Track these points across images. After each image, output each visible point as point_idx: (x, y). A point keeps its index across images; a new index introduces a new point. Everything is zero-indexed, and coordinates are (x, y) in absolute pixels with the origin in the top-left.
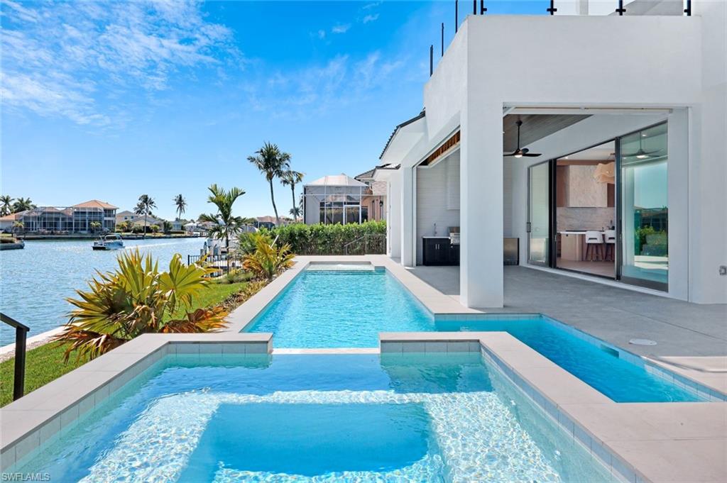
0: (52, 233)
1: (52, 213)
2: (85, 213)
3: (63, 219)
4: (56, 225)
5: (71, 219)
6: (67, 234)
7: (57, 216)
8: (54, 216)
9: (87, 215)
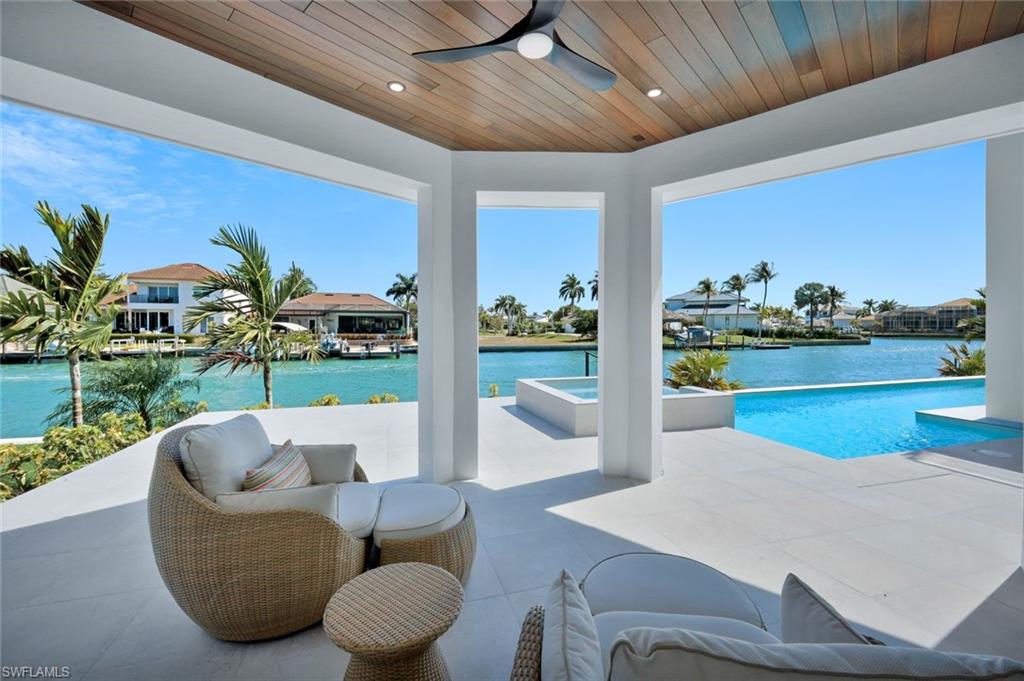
0: (912, 331)
1: (912, 313)
2: (951, 311)
3: (925, 318)
4: (917, 323)
5: (935, 317)
6: (928, 332)
7: (918, 315)
8: (914, 315)
9: (954, 314)
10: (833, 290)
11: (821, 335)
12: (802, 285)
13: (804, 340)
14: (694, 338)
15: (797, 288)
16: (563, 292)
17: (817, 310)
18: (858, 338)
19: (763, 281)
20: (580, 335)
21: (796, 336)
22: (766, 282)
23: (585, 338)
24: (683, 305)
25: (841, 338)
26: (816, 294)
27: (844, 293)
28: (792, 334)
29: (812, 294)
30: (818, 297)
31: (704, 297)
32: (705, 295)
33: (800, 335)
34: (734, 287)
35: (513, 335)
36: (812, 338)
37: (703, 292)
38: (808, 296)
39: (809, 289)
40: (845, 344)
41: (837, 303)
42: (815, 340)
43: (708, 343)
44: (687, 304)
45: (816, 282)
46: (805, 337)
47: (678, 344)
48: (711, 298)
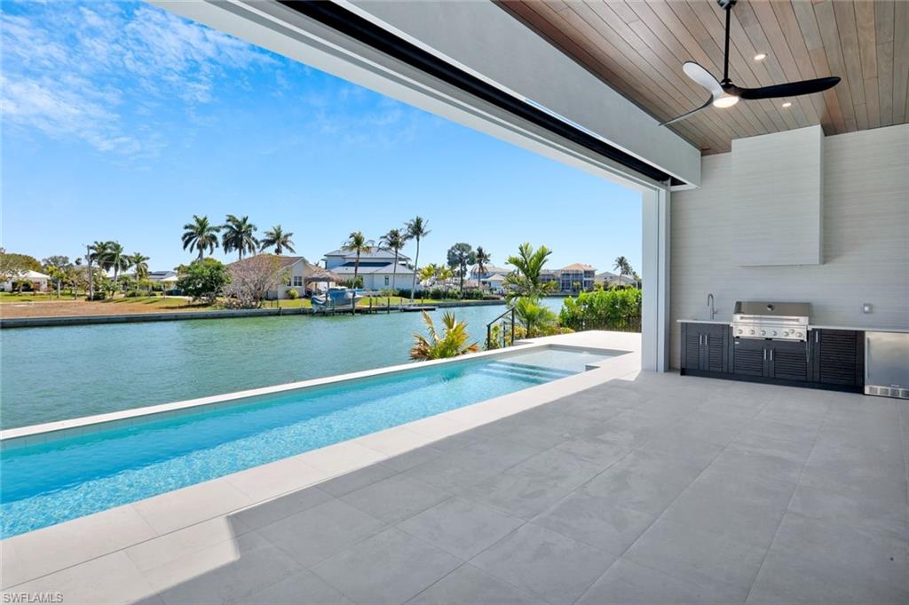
2: (568, 275)
9: (571, 276)
10: (480, 250)
11: (469, 296)
12: (454, 245)
13: (454, 301)
14: (332, 302)
15: (450, 248)
16: (187, 239)
17: (466, 270)
18: (498, 299)
19: (415, 237)
20: (191, 298)
21: (449, 297)
22: (418, 240)
23: (197, 302)
24: (341, 261)
25: (485, 299)
26: (465, 254)
27: (489, 255)
28: (445, 295)
29: (461, 254)
30: (467, 257)
31: (353, 254)
32: (355, 250)
33: (453, 296)
34: (392, 244)
35: (97, 298)
36: (462, 299)
37: (352, 248)
38: (459, 257)
39: (458, 249)
40: (488, 304)
41: (484, 264)
42: (464, 301)
43: (351, 306)
44: (347, 261)
45: (466, 242)
46: (456, 298)
47: (315, 308)
48: (362, 255)
